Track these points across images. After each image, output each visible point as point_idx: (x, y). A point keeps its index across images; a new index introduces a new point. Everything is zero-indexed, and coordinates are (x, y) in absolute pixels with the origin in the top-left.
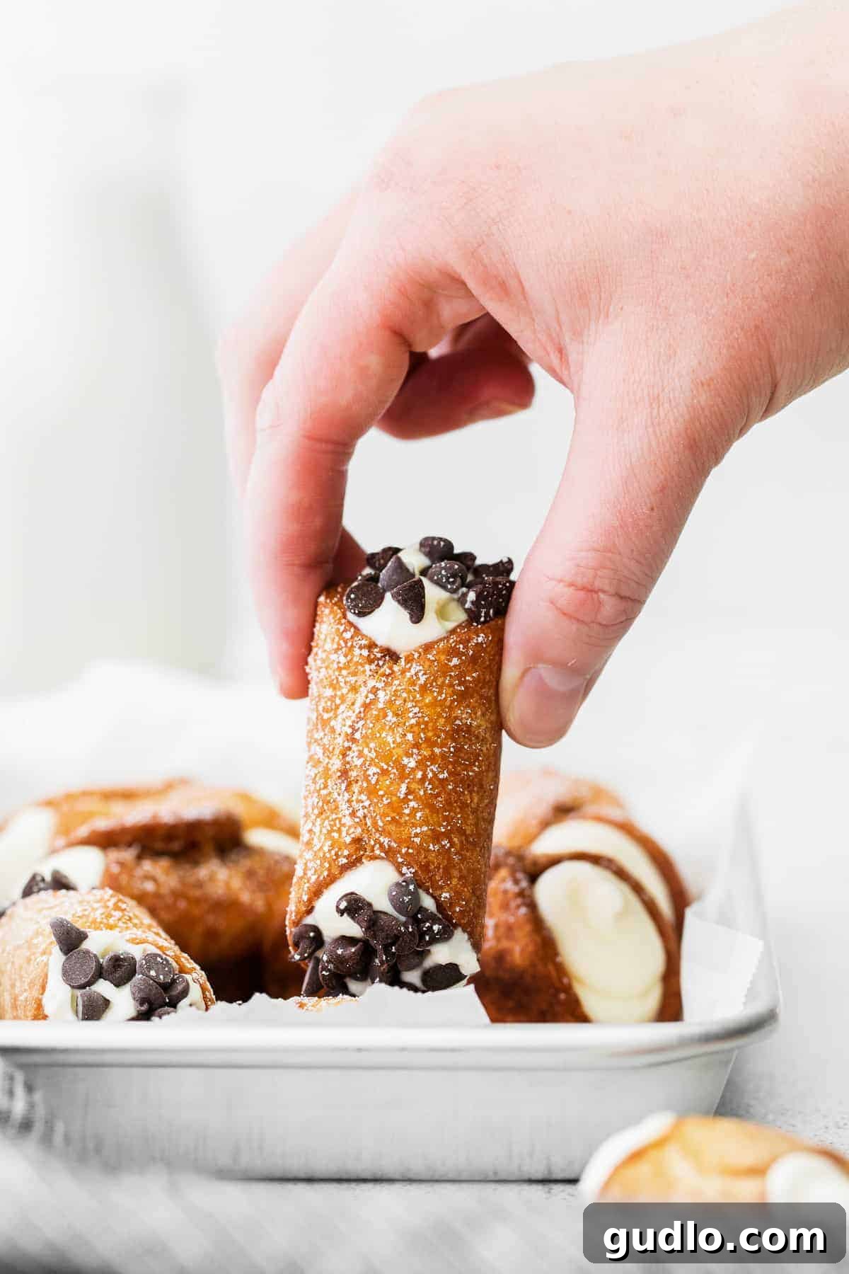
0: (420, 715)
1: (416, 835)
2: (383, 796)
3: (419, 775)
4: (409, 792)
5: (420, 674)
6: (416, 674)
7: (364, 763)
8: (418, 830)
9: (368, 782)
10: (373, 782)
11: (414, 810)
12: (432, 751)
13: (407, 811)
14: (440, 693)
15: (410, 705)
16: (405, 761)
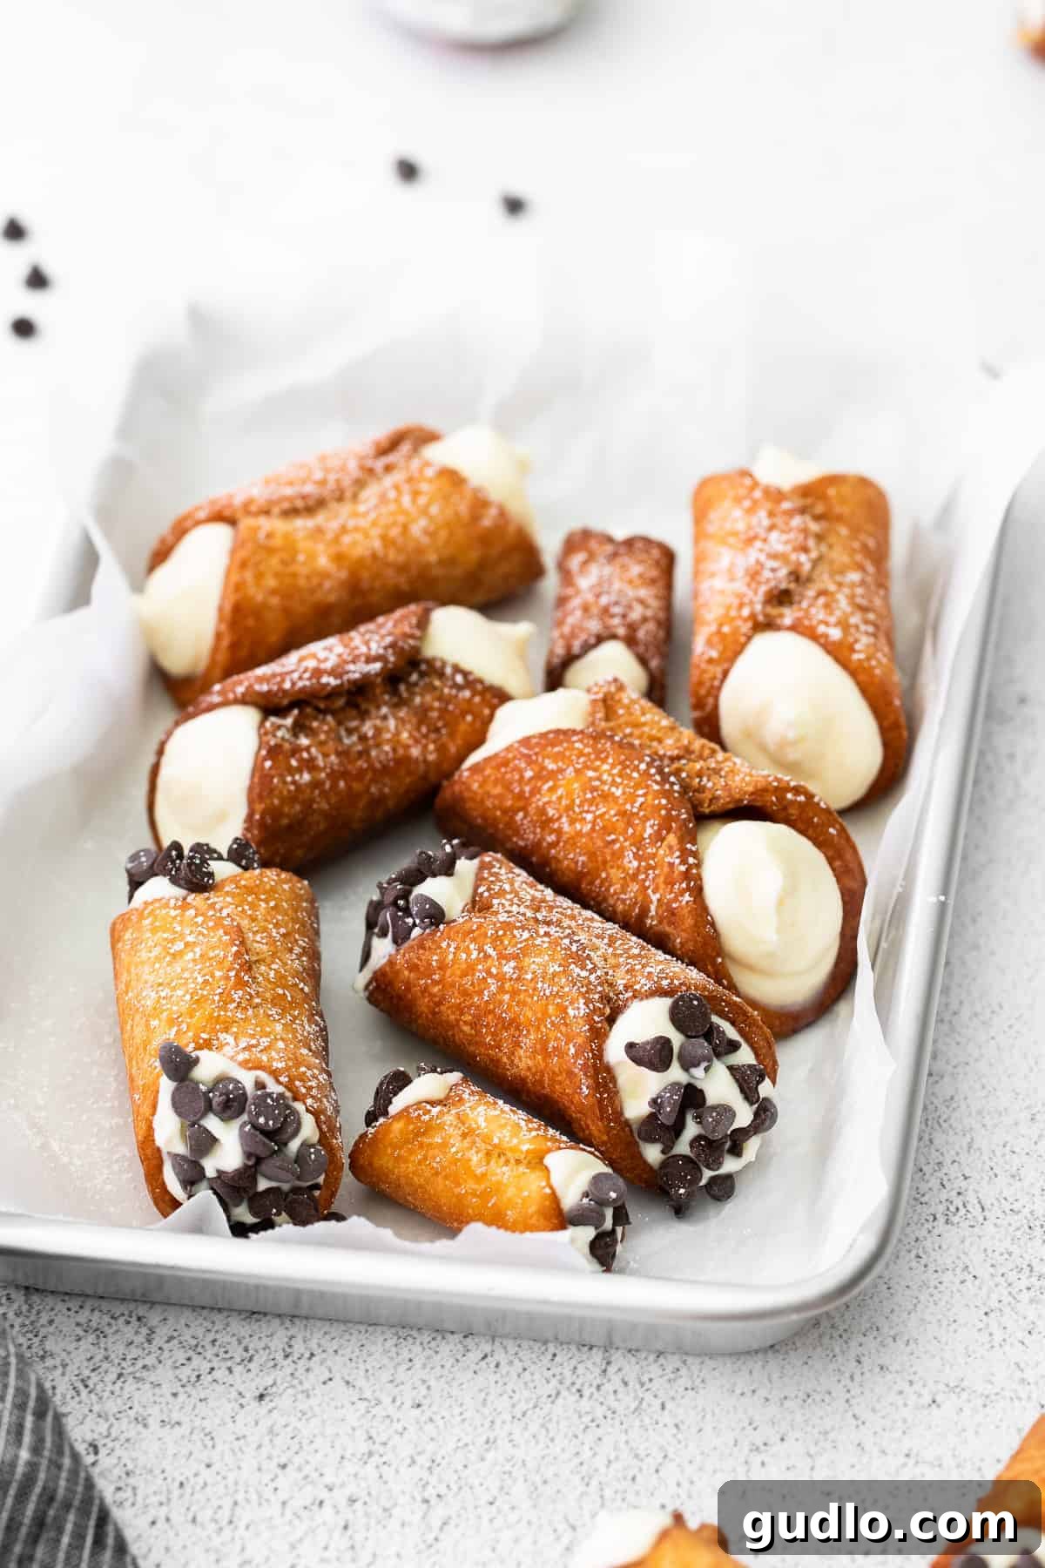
0: (542, 994)
1: (449, 945)
2: (497, 932)
3: (494, 971)
4: (487, 956)
5: (577, 1012)
6: (578, 1009)
7: (537, 932)
8: (452, 949)
9: (517, 928)
10: (516, 932)
11: (469, 953)
12: (507, 992)
13: (472, 946)
14: (552, 1023)
15: (555, 989)
16: (512, 964)
